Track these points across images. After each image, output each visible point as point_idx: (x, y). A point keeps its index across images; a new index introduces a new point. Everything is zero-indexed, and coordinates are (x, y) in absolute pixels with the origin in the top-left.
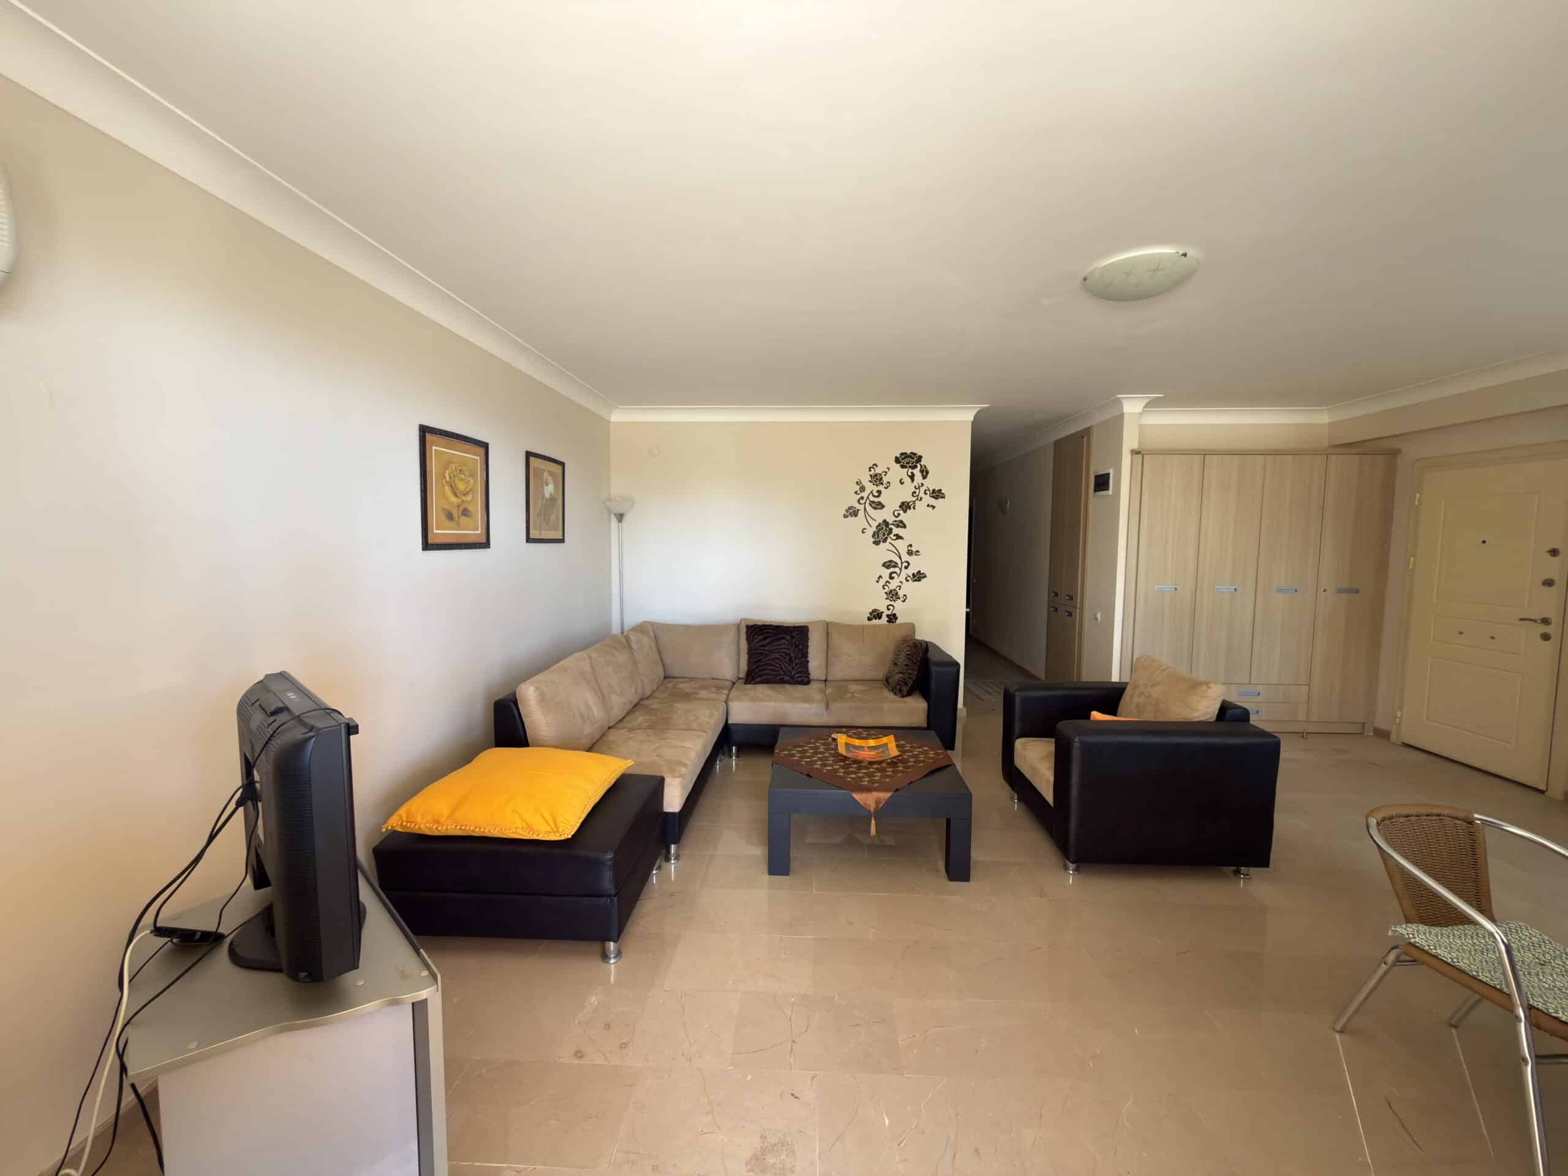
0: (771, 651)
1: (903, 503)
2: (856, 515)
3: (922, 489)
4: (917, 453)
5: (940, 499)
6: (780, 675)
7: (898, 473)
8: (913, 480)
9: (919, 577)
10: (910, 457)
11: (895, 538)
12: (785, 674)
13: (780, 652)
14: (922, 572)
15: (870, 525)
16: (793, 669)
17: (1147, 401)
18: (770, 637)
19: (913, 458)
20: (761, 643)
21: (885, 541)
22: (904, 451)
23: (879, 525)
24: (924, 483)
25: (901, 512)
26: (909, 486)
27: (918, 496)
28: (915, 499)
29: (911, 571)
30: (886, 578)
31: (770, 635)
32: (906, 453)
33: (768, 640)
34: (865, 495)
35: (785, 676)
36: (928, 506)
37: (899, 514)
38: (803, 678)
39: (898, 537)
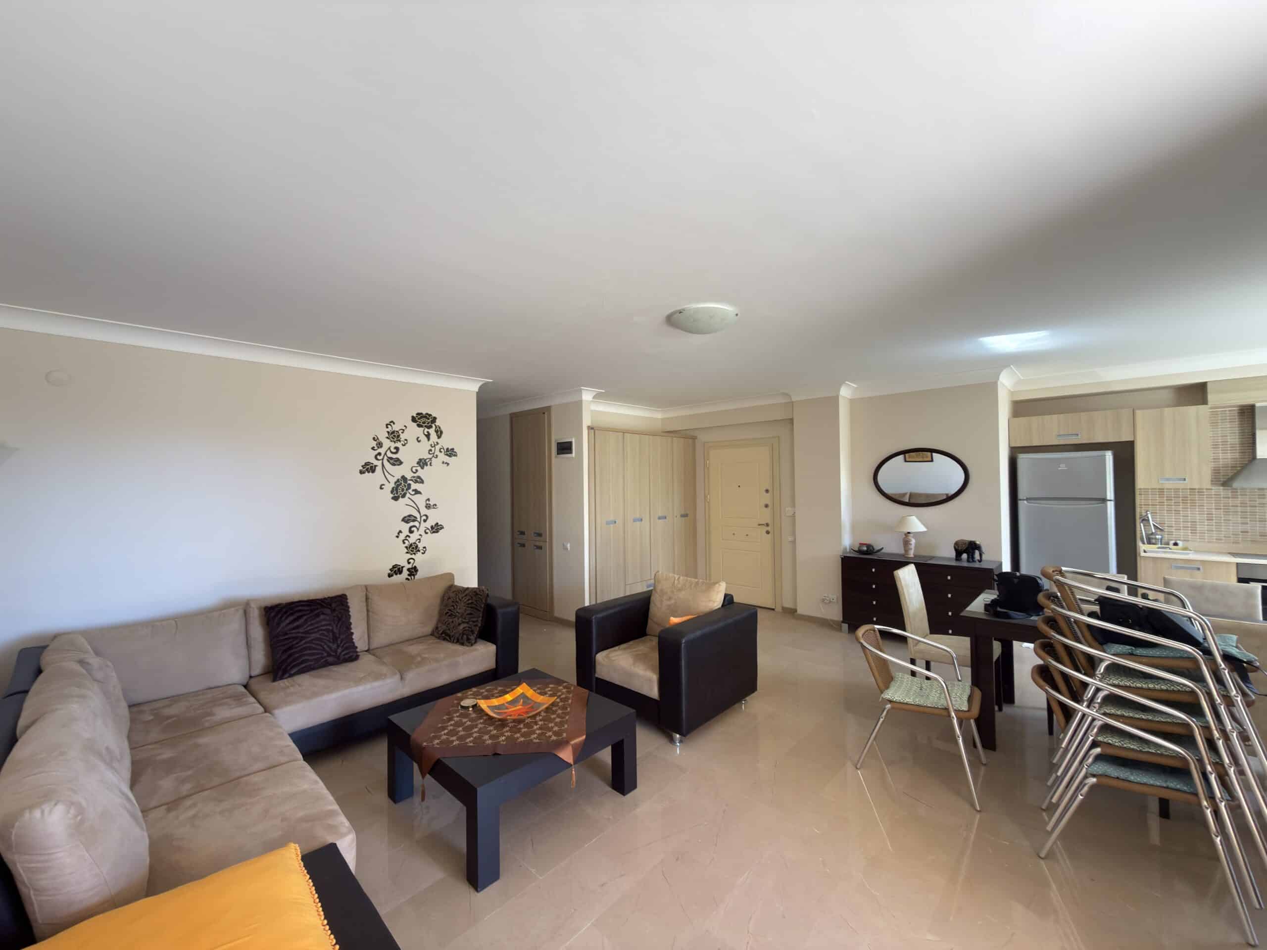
0: (306, 632)
1: (420, 460)
2: (373, 471)
3: (438, 447)
4: (432, 414)
5: (453, 457)
6: (323, 658)
7: (414, 431)
8: (429, 439)
9: (436, 528)
10: (425, 417)
11: (413, 493)
12: (329, 655)
13: (318, 631)
14: (439, 524)
15: (388, 481)
16: (338, 646)
17: (595, 394)
18: (304, 615)
19: (429, 419)
20: (291, 626)
21: (404, 496)
22: (420, 412)
23: (398, 480)
24: (439, 442)
25: (419, 468)
26: (425, 445)
27: (434, 453)
28: (430, 456)
29: (430, 523)
30: (406, 532)
31: (304, 613)
32: (422, 414)
33: (302, 621)
34: (382, 451)
35: (328, 658)
36: (443, 463)
37: (417, 470)
38: (351, 654)
39: (417, 492)
